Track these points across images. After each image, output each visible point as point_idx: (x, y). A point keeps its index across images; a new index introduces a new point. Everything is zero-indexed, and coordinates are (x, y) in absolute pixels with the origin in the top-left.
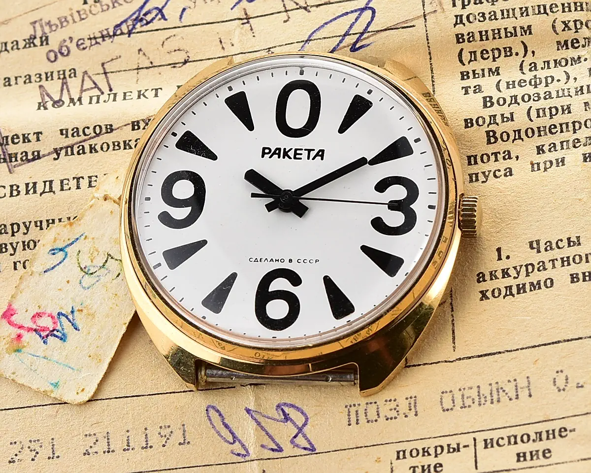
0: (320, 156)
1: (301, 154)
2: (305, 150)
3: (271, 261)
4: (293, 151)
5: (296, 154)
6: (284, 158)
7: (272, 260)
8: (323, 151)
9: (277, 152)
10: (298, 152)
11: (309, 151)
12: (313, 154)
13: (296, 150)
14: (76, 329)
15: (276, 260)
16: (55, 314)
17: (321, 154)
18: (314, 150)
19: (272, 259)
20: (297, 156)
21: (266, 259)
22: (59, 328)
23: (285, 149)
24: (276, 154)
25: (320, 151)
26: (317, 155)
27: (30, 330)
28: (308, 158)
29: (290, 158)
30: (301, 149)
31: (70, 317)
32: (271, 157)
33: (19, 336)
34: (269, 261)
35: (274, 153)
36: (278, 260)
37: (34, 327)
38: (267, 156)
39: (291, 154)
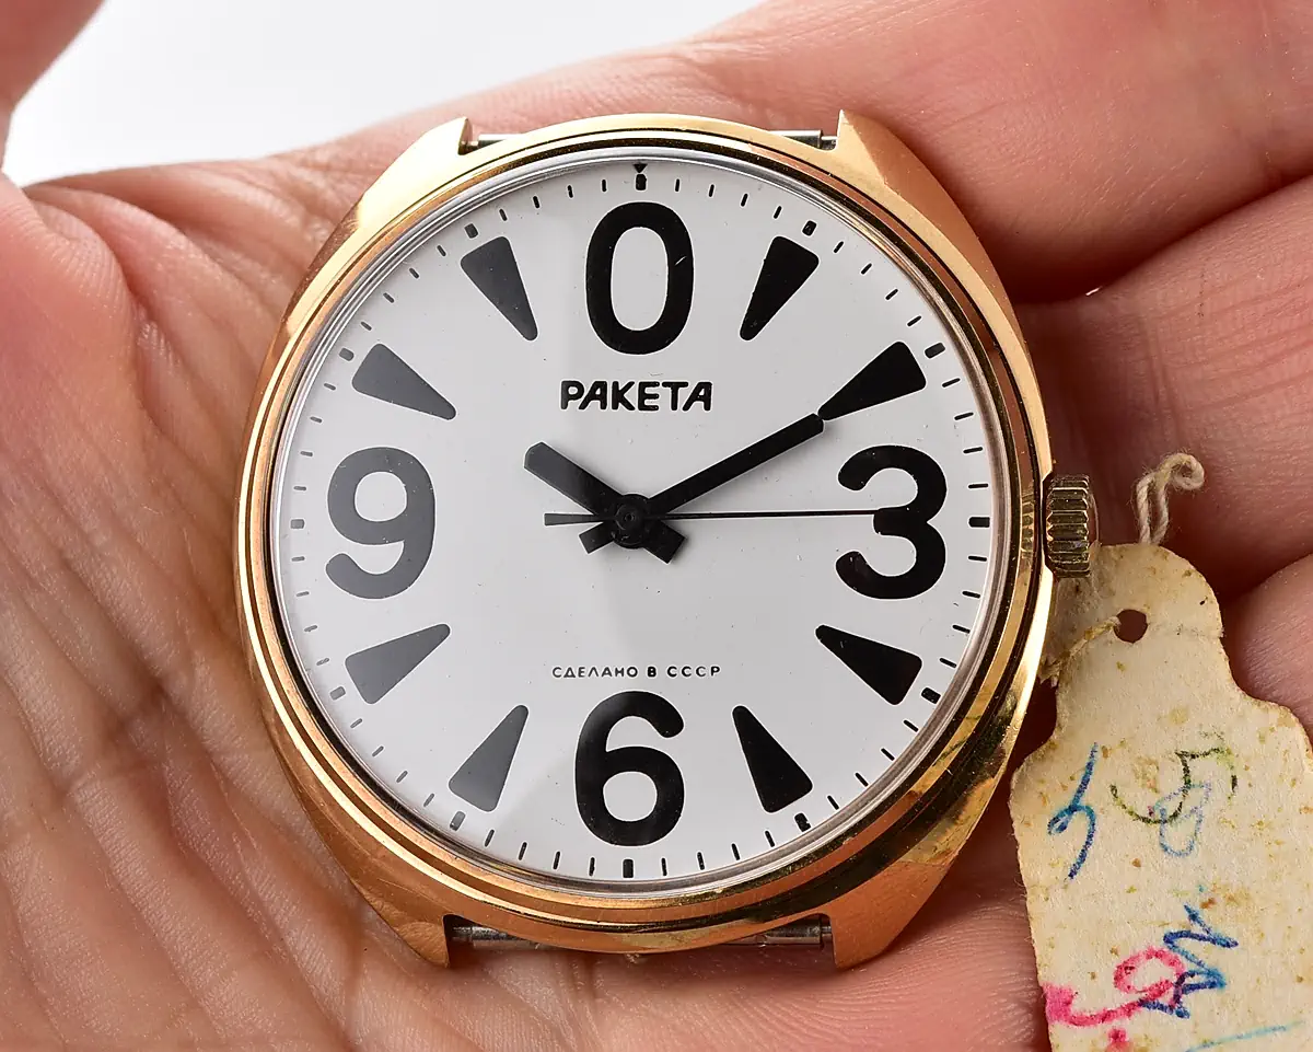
0: (701, 399)
1: (655, 396)
2: (665, 384)
3: (604, 674)
4: (635, 389)
5: (643, 396)
6: (615, 407)
7: (607, 671)
8: (707, 386)
9: (598, 392)
10: (648, 390)
11: (675, 387)
12: (684, 395)
13: (643, 385)
14: (1228, 945)
15: (617, 672)
16: (1159, 945)
17: (703, 394)
18: (685, 385)
19: (607, 669)
20: (647, 402)
21: (594, 669)
22: (1189, 966)
23: (616, 384)
24: (596, 398)
25: (701, 386)
26: (694, 397)
27: (1129, 1010)
28: (674, 407)
29: (631, 407)
30: (655, 384)
31: (1197, 929)
32: (583, 406)
33: (1117, 1037)
34: (600, 674)
35: (592, 396)
36: (622, 672)
37: (1135, 998)
38: (574, 404)
39: (632, 396)
